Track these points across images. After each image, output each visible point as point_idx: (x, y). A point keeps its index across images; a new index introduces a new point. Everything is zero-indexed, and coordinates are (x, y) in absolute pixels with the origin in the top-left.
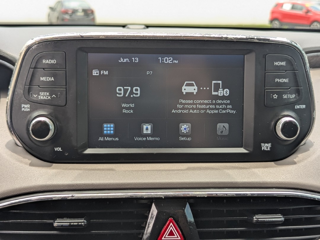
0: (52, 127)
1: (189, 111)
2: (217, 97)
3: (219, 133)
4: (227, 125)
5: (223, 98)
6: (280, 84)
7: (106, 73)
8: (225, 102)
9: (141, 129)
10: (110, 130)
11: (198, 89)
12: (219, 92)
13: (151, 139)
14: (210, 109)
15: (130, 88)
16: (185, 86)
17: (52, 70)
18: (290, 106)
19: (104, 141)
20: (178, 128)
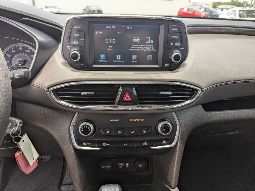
0: (79, 55)
1: (136, 50)
2: (148, 44)
3: (148, 59)
4: (151, 56)
5: (150, 44)
6: (174, 39)
7: (101, 33)
8: (151, 46)
9: (116, 57)
10: (103, 57)
11: (140, 40)
12: (149, 41)
13: (120, 61)
14: (145, 49)
15: (111, 39)
16: (135, 39)
17: (78, 31)
18: (178, 48)
19: (101, 62)
20: (131, 57)
